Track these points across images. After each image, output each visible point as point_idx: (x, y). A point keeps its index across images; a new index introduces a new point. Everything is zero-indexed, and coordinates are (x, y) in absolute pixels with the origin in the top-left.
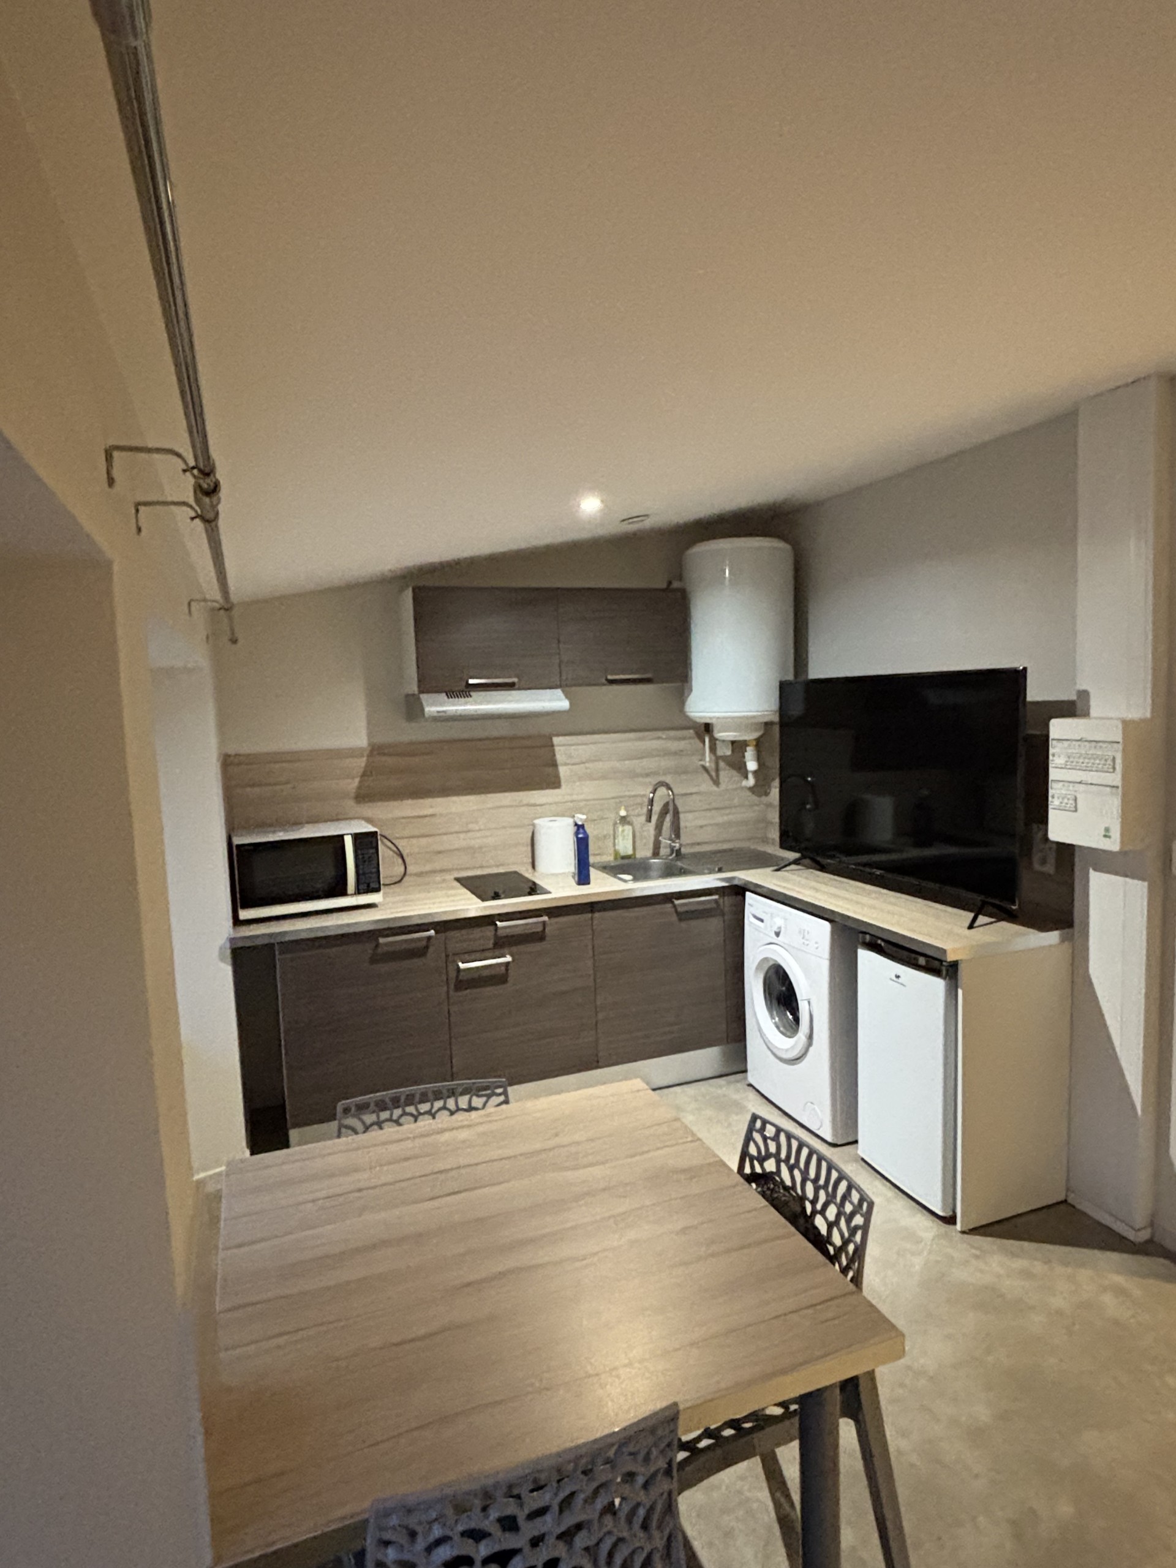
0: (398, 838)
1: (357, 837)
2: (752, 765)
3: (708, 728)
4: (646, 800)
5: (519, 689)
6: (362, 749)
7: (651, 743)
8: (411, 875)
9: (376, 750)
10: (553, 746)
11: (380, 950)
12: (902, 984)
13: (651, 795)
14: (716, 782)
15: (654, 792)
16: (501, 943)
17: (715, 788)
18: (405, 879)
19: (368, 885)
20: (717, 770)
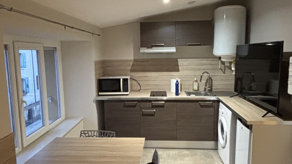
0: (139, 81)
1: (124, 79)
2: (233, 69)
3: (220, 58)
4: (200, 76)
5: (165, 47)
6: (132, 60)
7: (205, 61)
8: (142, 89)
9: (135, 60)
10: (178, 61)
11: (125, 104)
12: (242, 130)
13: (202, 75)
14: (224, 73)
15: (203, 74)
16: (154, 107)
17: (224, 74)
18: (140, 90)
19: (126, 90)
20: (225, 70)
